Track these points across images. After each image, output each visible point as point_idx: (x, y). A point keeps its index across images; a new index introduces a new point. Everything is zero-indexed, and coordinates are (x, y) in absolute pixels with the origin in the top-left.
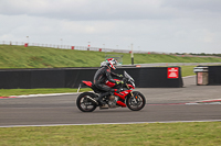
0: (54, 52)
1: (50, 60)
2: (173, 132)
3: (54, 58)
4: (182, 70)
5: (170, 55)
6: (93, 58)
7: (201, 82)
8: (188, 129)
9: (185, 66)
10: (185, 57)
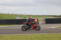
0: (3, 15)
1: (2, 17)
2: (36, 37)
3: (3, 16)
4: (39, 20)
5: (35, 16)
6: (14, 17)
7: (44, 23)
8: (40, 36)
9: (39, 19)
10: (39, 16)
